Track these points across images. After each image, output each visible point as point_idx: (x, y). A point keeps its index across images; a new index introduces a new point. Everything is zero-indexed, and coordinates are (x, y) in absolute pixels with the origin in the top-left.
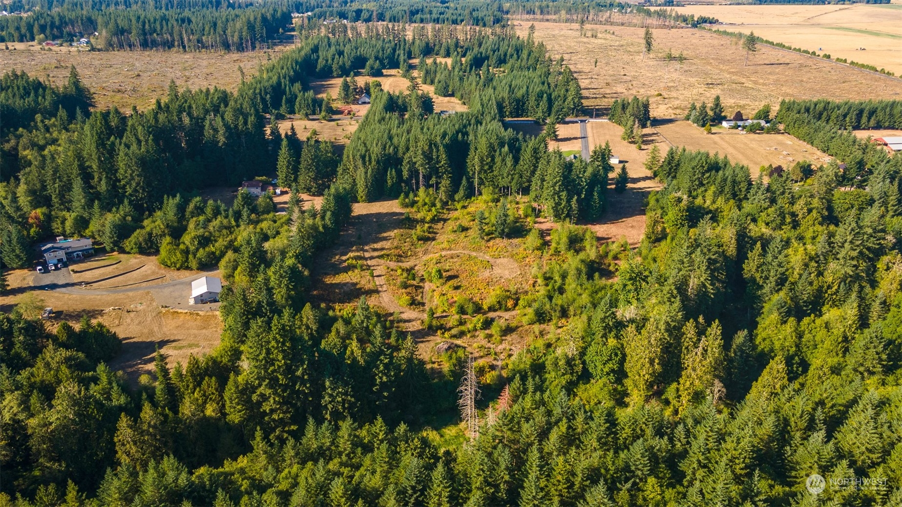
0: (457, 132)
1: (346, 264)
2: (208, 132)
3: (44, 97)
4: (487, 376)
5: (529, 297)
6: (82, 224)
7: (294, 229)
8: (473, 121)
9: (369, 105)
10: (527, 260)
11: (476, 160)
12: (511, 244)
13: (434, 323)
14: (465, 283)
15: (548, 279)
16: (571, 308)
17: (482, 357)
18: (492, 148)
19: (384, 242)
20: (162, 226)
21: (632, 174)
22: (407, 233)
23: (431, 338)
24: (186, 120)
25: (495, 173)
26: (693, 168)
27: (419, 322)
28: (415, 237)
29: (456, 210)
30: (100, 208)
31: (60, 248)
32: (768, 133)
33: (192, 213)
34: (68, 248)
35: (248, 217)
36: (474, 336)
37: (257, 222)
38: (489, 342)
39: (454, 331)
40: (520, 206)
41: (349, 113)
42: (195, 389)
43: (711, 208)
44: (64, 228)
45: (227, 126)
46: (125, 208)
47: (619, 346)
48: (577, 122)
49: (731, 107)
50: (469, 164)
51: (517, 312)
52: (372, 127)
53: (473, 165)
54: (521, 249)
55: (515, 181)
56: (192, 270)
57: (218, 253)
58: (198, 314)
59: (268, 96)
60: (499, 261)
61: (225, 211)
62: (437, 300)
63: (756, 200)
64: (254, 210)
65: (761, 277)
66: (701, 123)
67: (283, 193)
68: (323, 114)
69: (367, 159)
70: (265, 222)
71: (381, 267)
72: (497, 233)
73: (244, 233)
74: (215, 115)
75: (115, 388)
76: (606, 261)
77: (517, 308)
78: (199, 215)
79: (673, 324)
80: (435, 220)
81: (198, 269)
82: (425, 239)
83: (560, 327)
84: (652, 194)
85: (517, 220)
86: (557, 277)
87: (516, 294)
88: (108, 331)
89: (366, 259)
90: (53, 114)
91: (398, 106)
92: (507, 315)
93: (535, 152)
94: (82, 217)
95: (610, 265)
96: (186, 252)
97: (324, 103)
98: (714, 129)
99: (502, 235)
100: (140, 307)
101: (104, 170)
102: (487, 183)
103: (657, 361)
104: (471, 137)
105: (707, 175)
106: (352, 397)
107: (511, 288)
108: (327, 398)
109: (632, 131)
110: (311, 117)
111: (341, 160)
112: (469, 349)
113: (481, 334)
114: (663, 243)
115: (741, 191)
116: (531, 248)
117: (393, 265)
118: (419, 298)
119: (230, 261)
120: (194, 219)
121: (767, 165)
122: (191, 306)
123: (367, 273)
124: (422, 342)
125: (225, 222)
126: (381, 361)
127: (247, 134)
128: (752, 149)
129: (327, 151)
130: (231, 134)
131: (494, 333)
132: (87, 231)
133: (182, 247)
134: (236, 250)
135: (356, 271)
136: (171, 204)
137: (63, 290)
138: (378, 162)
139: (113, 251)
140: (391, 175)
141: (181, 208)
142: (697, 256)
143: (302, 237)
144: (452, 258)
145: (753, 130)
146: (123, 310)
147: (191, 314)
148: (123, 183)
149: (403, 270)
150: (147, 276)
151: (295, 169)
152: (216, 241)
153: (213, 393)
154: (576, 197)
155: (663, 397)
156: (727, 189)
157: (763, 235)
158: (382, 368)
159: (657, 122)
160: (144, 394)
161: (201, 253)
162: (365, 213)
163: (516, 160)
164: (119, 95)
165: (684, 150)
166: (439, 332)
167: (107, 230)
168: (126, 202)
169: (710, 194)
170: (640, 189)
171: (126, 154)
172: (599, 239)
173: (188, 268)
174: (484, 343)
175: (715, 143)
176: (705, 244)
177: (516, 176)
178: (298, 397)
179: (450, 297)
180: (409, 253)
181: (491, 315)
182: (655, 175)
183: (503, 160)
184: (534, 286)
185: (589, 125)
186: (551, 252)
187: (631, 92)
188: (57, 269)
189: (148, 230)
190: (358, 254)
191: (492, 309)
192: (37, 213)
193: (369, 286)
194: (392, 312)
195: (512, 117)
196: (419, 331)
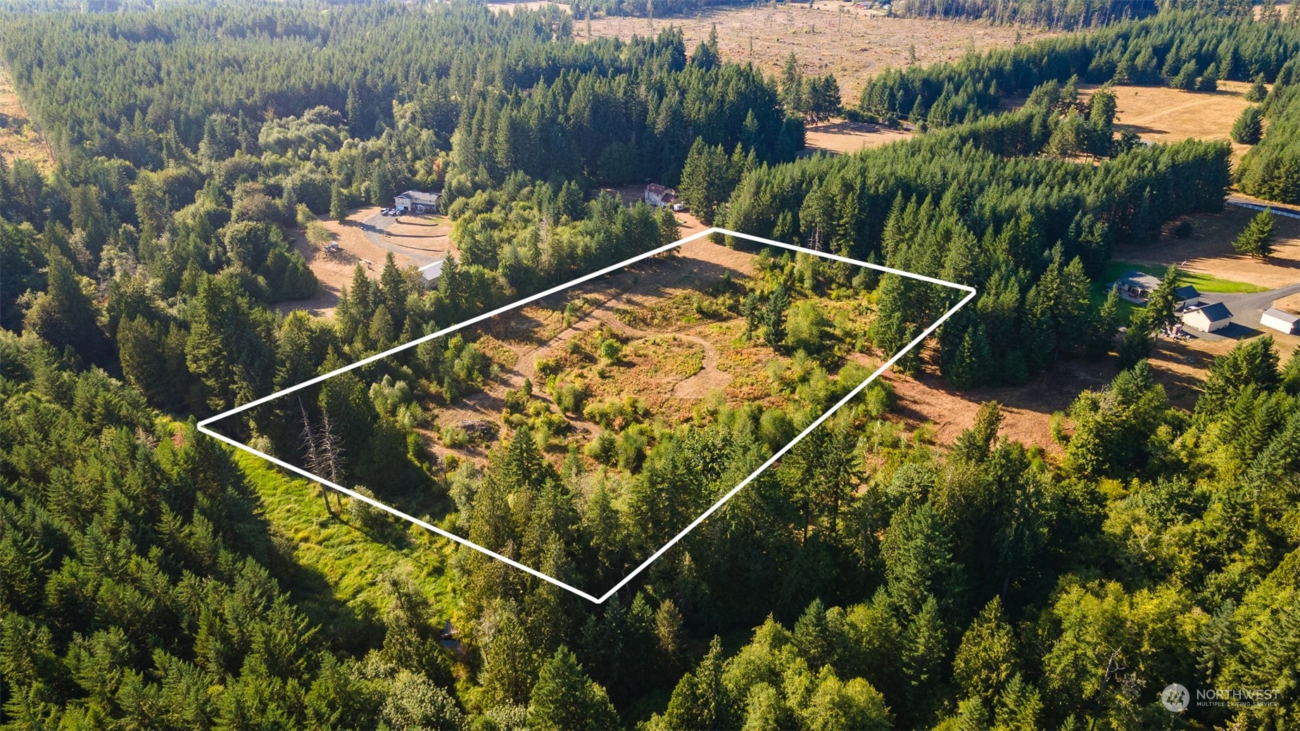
13: (517, 399)
14: (623, 377)
19: (653, 298)
22: (697, 299)
28: (695, 307)
31: (412, 198)
60: (714, 373)
71: (597, 321)
82: (709, 315)
87: (644, 415)
89: (600, 307)
117: (614, 324)
123: (571, 320)
135: (565, 313)
137: (371, 233)
139: (438, 212)
150: (433, 245)
162: (704, 258)
166: (505, 410)
180: (657, 322)
188: (394, 215)
189: (470, 200)
190: (601, 297)
191: (592, 418)
192: (440, 161)
193: (545, 334)
194: (515, 369)
195: (1284, 202)
196: (495, 400)
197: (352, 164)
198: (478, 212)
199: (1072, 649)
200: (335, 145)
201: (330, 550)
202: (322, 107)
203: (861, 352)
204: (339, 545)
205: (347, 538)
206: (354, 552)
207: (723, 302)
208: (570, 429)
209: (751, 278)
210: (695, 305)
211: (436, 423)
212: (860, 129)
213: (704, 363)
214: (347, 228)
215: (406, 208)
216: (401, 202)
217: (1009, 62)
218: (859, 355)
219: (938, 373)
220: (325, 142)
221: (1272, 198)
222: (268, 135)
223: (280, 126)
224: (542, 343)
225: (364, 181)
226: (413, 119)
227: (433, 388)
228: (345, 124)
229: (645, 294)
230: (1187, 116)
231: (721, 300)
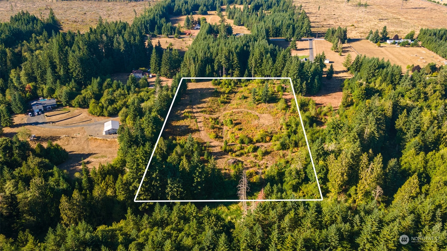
0: (244, 46)
1: (183, 115)
2: (115, 44)
3: (37, 25)
4: (254, 178)
5: (278, 135)
6: (52, 91)
7: (157, 96)
8: (252, 39)
9: (199, 31)
10: (278, 115)
11: (253, 61)
12: (269, 107)
13: (228, 148)
14: (244, 127)
15: (288, 126)
16: (300, 142)
17: (251, 167)
18: (261, 55)
19: (204, 104)
20: (90, 94)
21: (336, 69)
22: (216, 99)
23: (226, 156)
24: (105, 38)
25: (263, 68)
26: (370, 67)
27: (219, 147)
28: (219, 102)
29: (242, 87)
30: (60, 83)
31: (40, 104)
32: (412, 46)
33: (106, 87)
34: (44, 104)
35: (134, 89)
36: (248, 156)
37: (139, 92)
38: (256, 159)
39: (238, 153)
40: (275, 85)
41: (189, 34)
42: (102, 181)
43: (378, 89)
44: (43, 93)
45: (125, 41)
46: (72, 84)
47: (325, 165)
48: (307, 40)
49: (392, 32)
50: (249, 63)
51: (272, 143)
52: (200, 42)
53: (251, 64)
54: (275, 109)
55: (273, 72)
56: (105, 116)
57: (118, 108)
58: (107, 140)
59: (148, 25)
60: (263, 115)
61: (123, 86)
62: (229, 136)
63: (405, 85)
64: (137, 86)
65: (406, 128)
66: (375, 41)
67: (153, 77)
68: (176, 34)
69: (196, 59)
70: (143, 92)
71: (201, 117)
72: (262, 100)
73: (132, 98)
74: (119, 36)
75: (62, 180)
76: (320, 117)
77: (271, 141)
78: (109, 88)
79: (355, 154)
80: (230, 92)
81: (108, 116)
82: (225, 103)
83: (294, 152)
84: (346, 80)
85: (273, 93)
86: (293, 125)
87: (271, 133)
88: (61, 148)
89: (194, 113)
90: (41, 33)
91: (214, 31)
92: (266, 145)
93: (284, 57)
94: (51, 88)
95: (322, 119)
96: (102, 107)
97: (176, 29)
98: (382, 45)
99: (265, 101)
100: (78, 136)
101: (62, 64)
102: (258, 73)
103: (345, 174)
104: (251, 48)
105: (377, 71)
106: (182, 189)
107: (269, 131)
108: (169, 189)
109: (337, 46)
110: (169, 36)
111: (183, 60)
112: (245, 163)
113: (252, 155)
114: (351, 108)
115: (396, 80)
116: (280, 109)
117: (207, 116)
118: (220, 134)
119: (124, 113)
120: (107, 90)
121: (411, 65)
122: (104, 136)
123: (194, 120)
124: (221, 158)
125: (122, 92)
126: (197, 170)
127: (136, 45)
128: (403, 55)
129: (176, 56)
130: (127, 45)
131: (258, 154)
132: (54, 95)
133: (100, 104)
134: (127, 107)
135: (188, 119)
136: (95, 82)
137: (41, 125)
138: (202, 61)
139: (66, 106)
140: (208, 67)
141: (100, 85)
142: (370, 117)
143: (161, 101)
144: (238, 113)
145: (404, 45)
146: (70, 137)
147: (103, 140)
148: (71, 71)
149: (212, 119)
150: (82, 119)
151: (159, 65)
152: (117, 102)
153: (111, 184)
154: (305, 82)
155: (348, 193)
156: (388, 79)
157: (407, 104)
158: (197, 174)
159: (351, 41)
160: (77, 183)
161: (110, 108)
162: (194, 88)
163: (274, 61)
164: (75, 24)
165: (365, 57)
166: (230, 153)
167: (64, 94)
168: (73, 81)
169: (378, 81)
170: (340, 77)
171: (73, 56)
172: (317, 104)
173: (103, 116)
174: (253, 159)
175: (382, 52)
176: (374, 110)
177: (274, 70)
178: (154, 189)
179: (236, 135)
180: (216, 110)
181: (258, 144)
182: (349, 69)
183: (267, 61)
184: (281, 130)
185: (314, 42)
186: (291, 111)
187: (337, 24)
190: (189, 110)
191: (259, 141)
192: (30, 85)
193: (194, 127)
194: (206, 141)
196: (219, 152)
209: (218, 89)
213: (254, 114)
215: (41, 110)
216: (36, 108)
224: (198, 130)
229: (199, 104)
231: (222, 97)
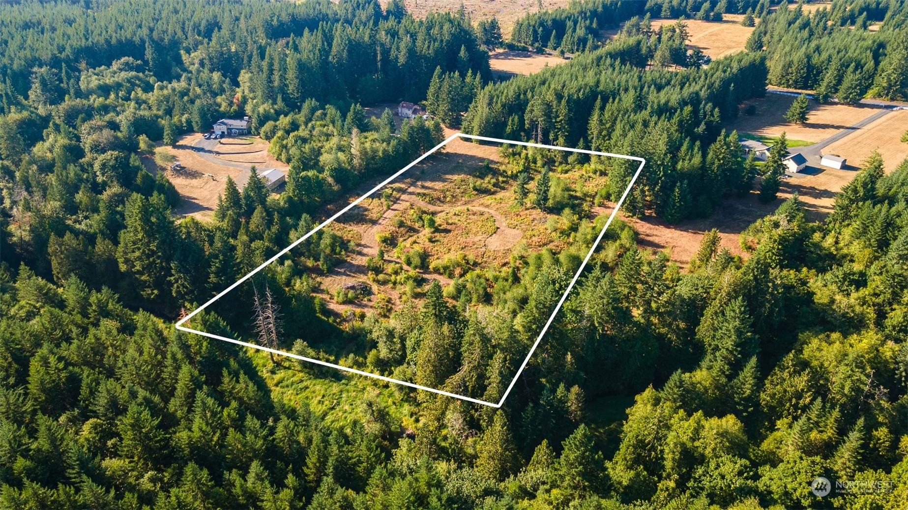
11: (596, 122)
12: (541, 219)
13: (376, 264)
14: (445, 240)
19: (440, 183)
22: (470, 181)
23: (359, 275)
31: (227, 125)
38: (400, 298)
39: (382, 277)
48: (877, 107)
50: (590, 126)
53: (594, 128)
59: (542, 28)
60: (508, 231)
71: (407, 203)
82: (482, 191)
89: (404, 193)
96: (284, 147)
99: (539, 206)
100: (223, 180)
110: (565, 55)
113: (403, 289)
117: (419, 204)
118: (400, 239)
123: (388, 204)
133: (284, 142)
135: (382, 199)
137: (202, 154)
138: (504, 106)
139: (253, 134)
140: (513, 120)
146: (213, 178)
150: (255, 159)
173: (281, 160)
174: (396, 297)
184: (503, 265)
185: (892, 113)
188: (216, 138)
189: (278, 123)
190: (403, 186)
191: (436, 271)
192: (239, 95)
193: (374, 215)
194: (363, 243)
195: (796, 88)
196: (358, 266)
197: (168, 102)
198: (288, 132)
199: (849, 377)
200: (148, 88)
201: (286, 389)
202: (126, 58)
203: (599, 206)
204: (292, 384)
205: (295, 379)
206: (307, 388)
207: (487, 182)
208: (424, 280)
209: (502, 164)
210: (471, 186)
211: (322, 287)
212: (518, 55)
213: (497, 224)
214: (181, 151)
215: (223, 133)
216: (218, 129)
217: (600, 6)
218: (598, 208)
219: (654, 214)
220: (139, 86)
221: (788, 86)
222: (88, 83)
223: (97, 75)
224: (374, 222)
225: (183, 114)
226: (202, 64)
227: (310, 263)
228: (149, 71)
229: (432, 180)
230: (714, 38)
231: (487, 179)
